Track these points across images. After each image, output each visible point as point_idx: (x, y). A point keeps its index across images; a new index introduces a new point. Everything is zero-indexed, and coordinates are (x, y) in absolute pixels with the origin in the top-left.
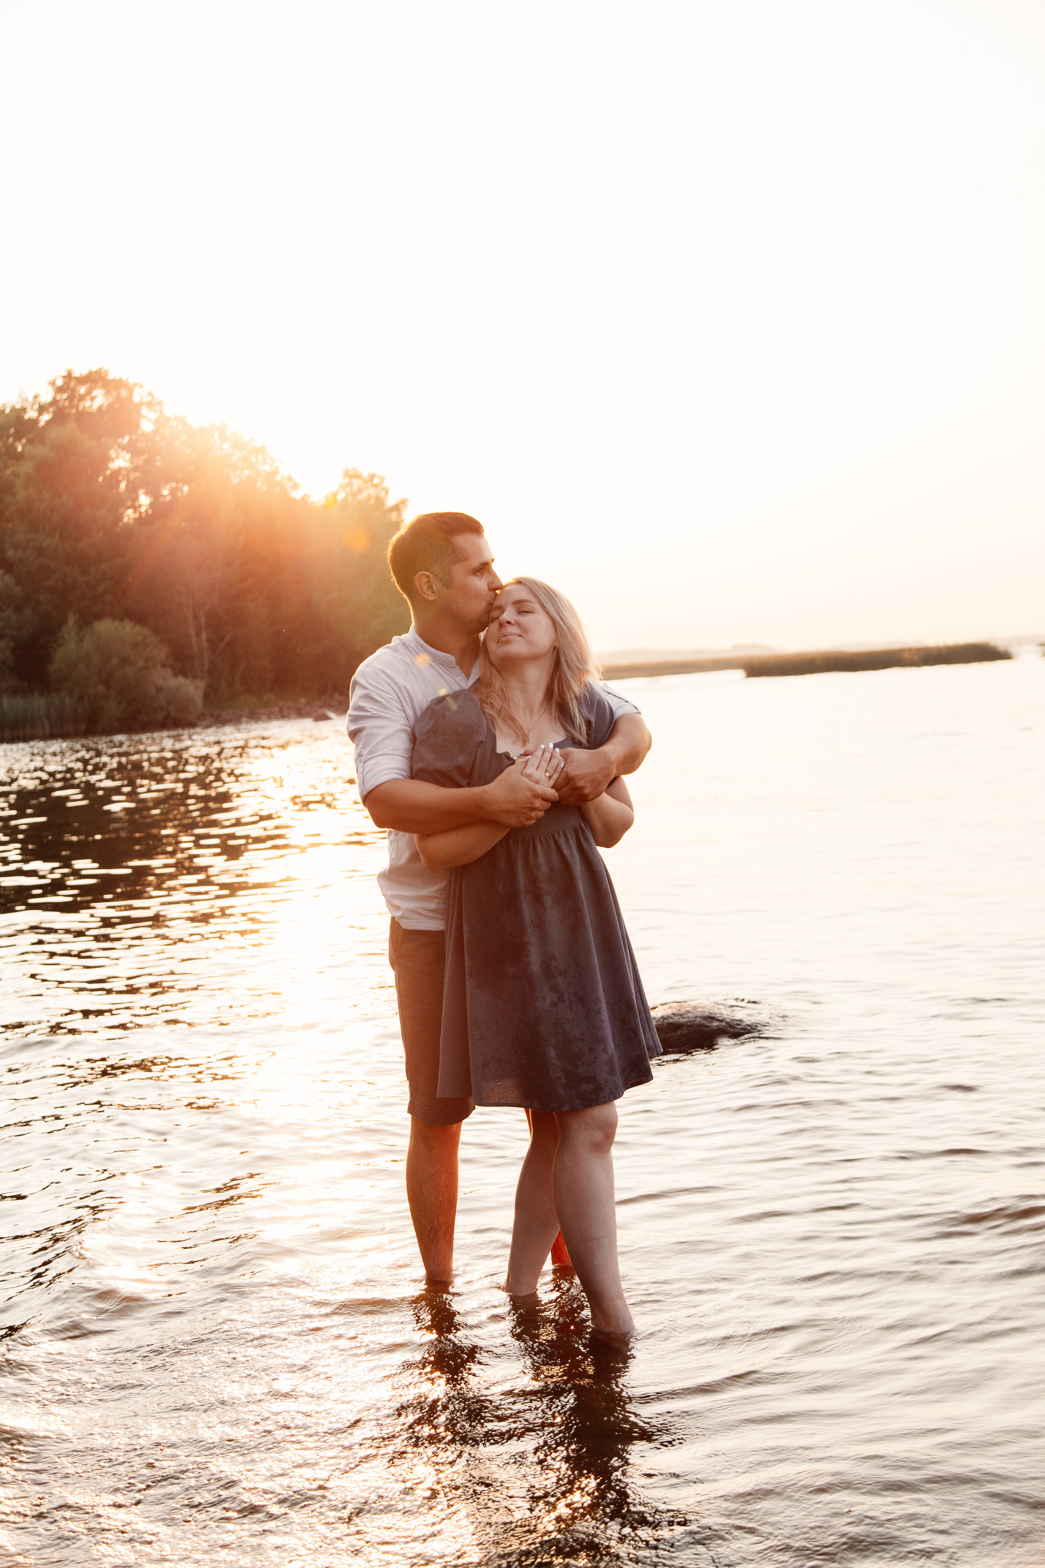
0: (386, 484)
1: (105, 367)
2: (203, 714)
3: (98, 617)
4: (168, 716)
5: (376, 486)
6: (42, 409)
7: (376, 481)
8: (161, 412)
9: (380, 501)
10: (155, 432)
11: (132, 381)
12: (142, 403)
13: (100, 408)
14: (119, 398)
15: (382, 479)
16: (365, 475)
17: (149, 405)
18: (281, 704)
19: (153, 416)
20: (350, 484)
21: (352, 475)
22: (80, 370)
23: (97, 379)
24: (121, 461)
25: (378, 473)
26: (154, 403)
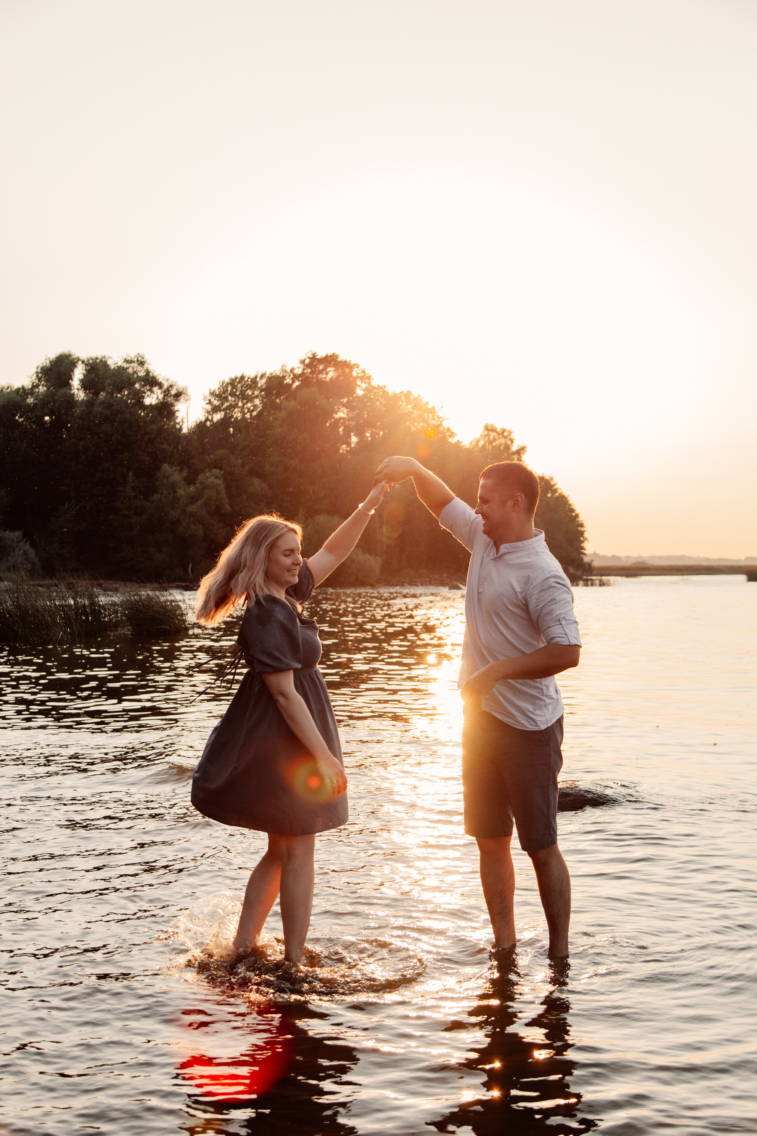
0: (512, 436)
1: (337, 353)
2: (380, 579)
3: (318, 512)
4: (357, 579)
5: (505, 437)
6: (296, 377)
7: (506, 434)
8: (369, 383)
9: (507, 447)
10: (364, 396)
11: (353, 362)
12: (358, 377)
13: (331, 379)
14: (343, 373)
15: (510, 433)
16: (499, 430)
17: (362, 378)
18: (431, 576)
19: (364, 385)
20: (489, 435)
21: (489, 429)
22: (321, 354)
23: (331, 360)
24: (342, 414)
25: (508, 429)
26: (365, 377)
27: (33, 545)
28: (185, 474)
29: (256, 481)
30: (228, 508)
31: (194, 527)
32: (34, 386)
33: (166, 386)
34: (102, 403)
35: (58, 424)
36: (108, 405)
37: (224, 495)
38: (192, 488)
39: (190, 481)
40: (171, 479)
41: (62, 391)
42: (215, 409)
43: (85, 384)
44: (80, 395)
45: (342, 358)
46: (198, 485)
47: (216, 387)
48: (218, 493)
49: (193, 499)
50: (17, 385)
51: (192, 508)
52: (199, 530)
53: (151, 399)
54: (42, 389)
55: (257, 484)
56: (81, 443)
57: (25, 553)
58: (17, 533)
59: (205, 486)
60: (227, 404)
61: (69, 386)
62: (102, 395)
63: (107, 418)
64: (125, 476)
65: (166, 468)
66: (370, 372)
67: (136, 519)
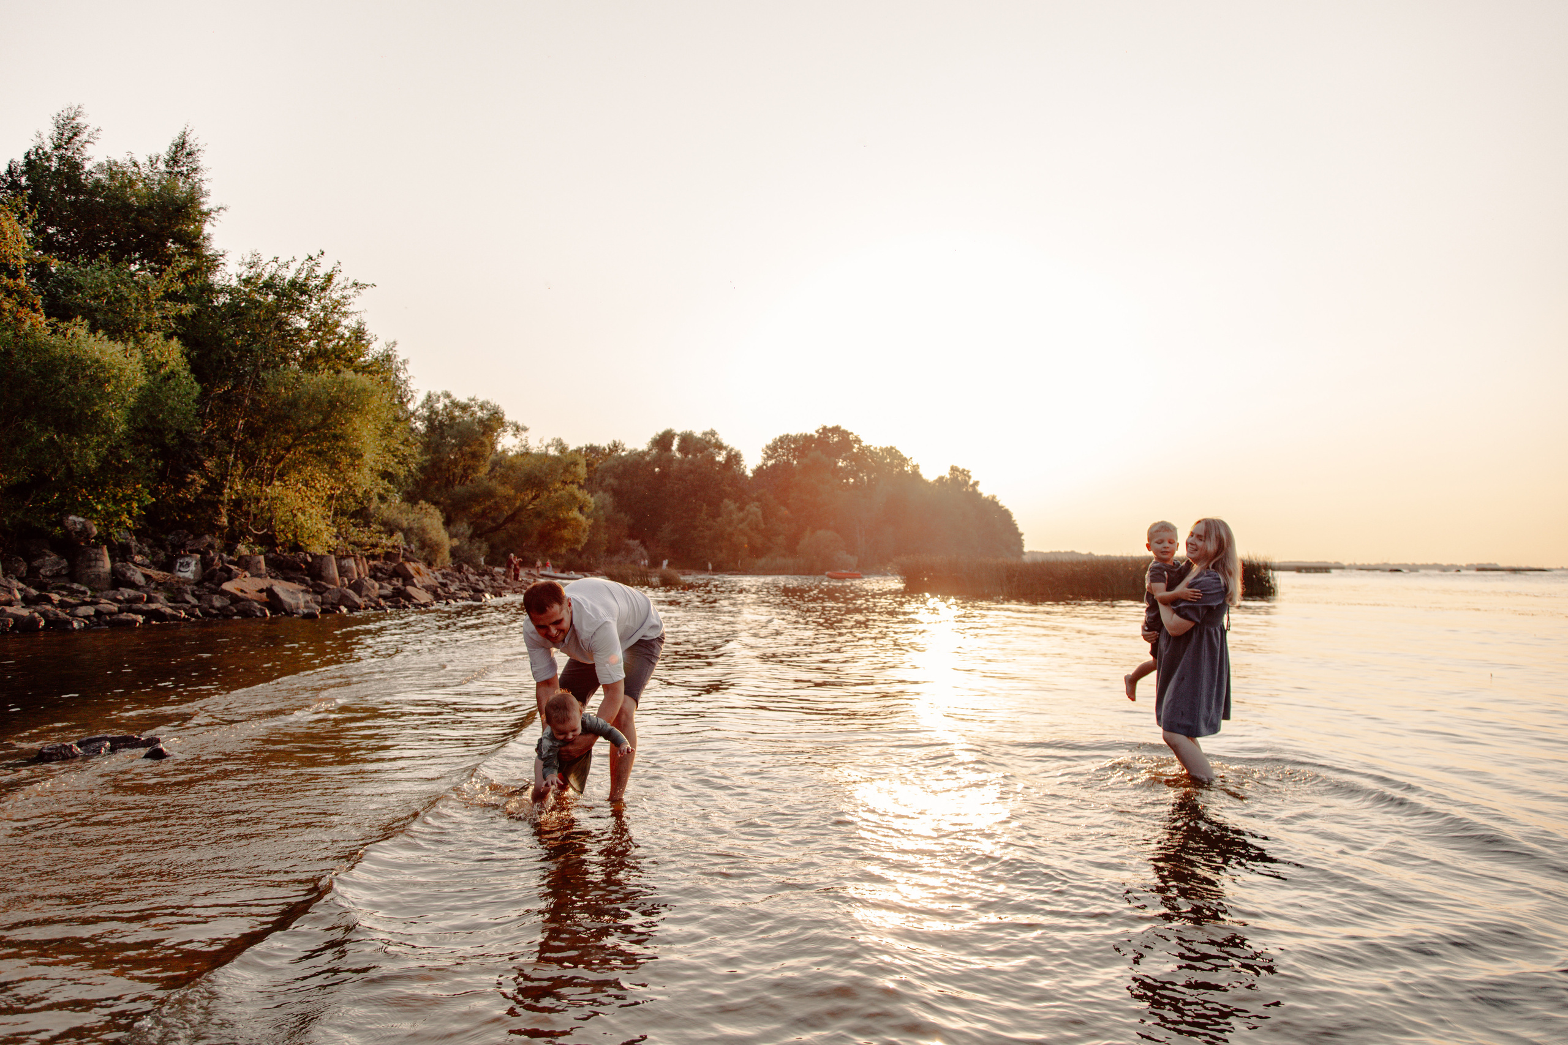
0: (970, 474)
3: (820, 528)
6: (814, 439)
7: (965, 473)
8: (861, 444)
9: (966, 483)
10: (858, 452)
11: (850, 431)
12: (853, 440)
13: (836, 442)
14: (844, 438)
15: (968, 472)
16: (960, 470)
17: (856, 441)
19: (856, 446)
20: (953, 473)
21: (954, 469)
22: (830, 426)
23: (836, 430)
24: (841, 464)
25: (966, 469)
26: (858, 441)
27: (646, 547)
28: (737, 505)
29: (782, 508)
30: (763, 526)
31: (741, 538)
32: (650, 450)
33: (729, 449)
34: (689, 461)
35: (664, 474)
36: (692, 463)
37: (761, 518)
38: (741, 514)
39: (741, 509)
40: (729, 509)
41: (666, 454)
42: (769, 457)
43: (680, 449)
44: (678, 455)
45: (843, 428)
46: (745, 512)
47: (770, 442)
48: (757, 516)
49: (742, 521)
50: (640, 449)
51: (740, 526)
53: (721, 458)
54: (654, 452)
55: (784, 511)
56: (676, 486)
57: (641, 553)
58: (637, 542)
59: (749, 513)
61: (670, 450)
62: (690, 456)
63: (691, 472)
64: (701, 506)
65: (726, 501)
66: (861, 438)
67: (707, 533)
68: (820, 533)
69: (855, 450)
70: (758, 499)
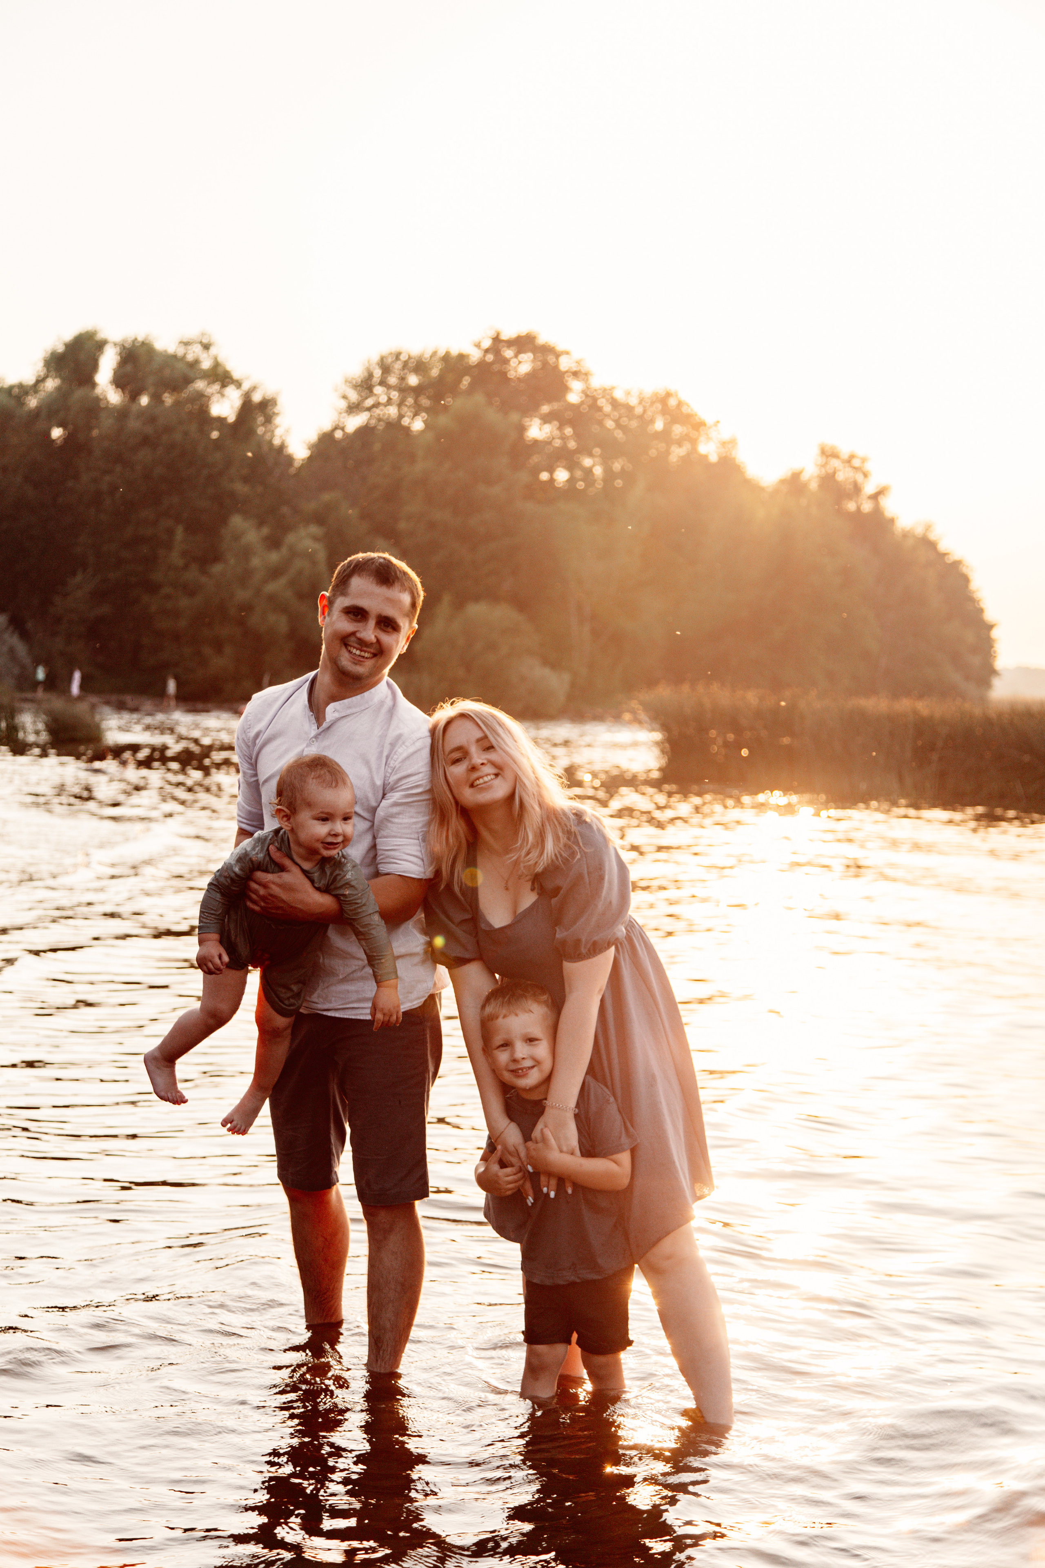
0: (867, 466)
2: (564, 708)
4: (530, 706)
5: (856, 469)
6: (468, 368)
7: (856, 463)
8: (589, 383)
9: (857, 489)
10: (581, 404)
11: (560, 347)
12: (568, 372)
13: (525, 374)
14: (545, 364)
15: (864, 460)
16: (844, 454)
17: (576, 374)
19: (577, 386)
20: (827, 464)
21: (828, 453)
23: (524, 343)
24: (536, 430)
25: (860, 453)
26: (581, 373)
27: (24, 635)
28: (265, 531)
31: (272, 618)
32: (40, 381)
33: (246, 386)
34: (143, 412)
35: (74, 443)
36: (149, 416)
37: (322, 567)
38: (274, 557)
39: (274, 542)
40: (244, 540)
41: (80, 393)
42: (353, 408)
43: (120, 381)
44: (113, 397)
45: (542, 338)
46: (284, 550)
48: (314, 563)
49: (275, 573)
51: (271, 587)
52: (281, 623)
54: (51, 384)
56: (107, 478)
57: (12, 651)
59: (294, 553)
60: (369, 402)
61: (94, 385)
62: (144, 400)
63: (146, 441)
64: (171, 532)
65: (237, 521)
66: (589, 365)
67: (184, 602)
68: (477, 610)
69: (573, 398)
70: (319, 519)
